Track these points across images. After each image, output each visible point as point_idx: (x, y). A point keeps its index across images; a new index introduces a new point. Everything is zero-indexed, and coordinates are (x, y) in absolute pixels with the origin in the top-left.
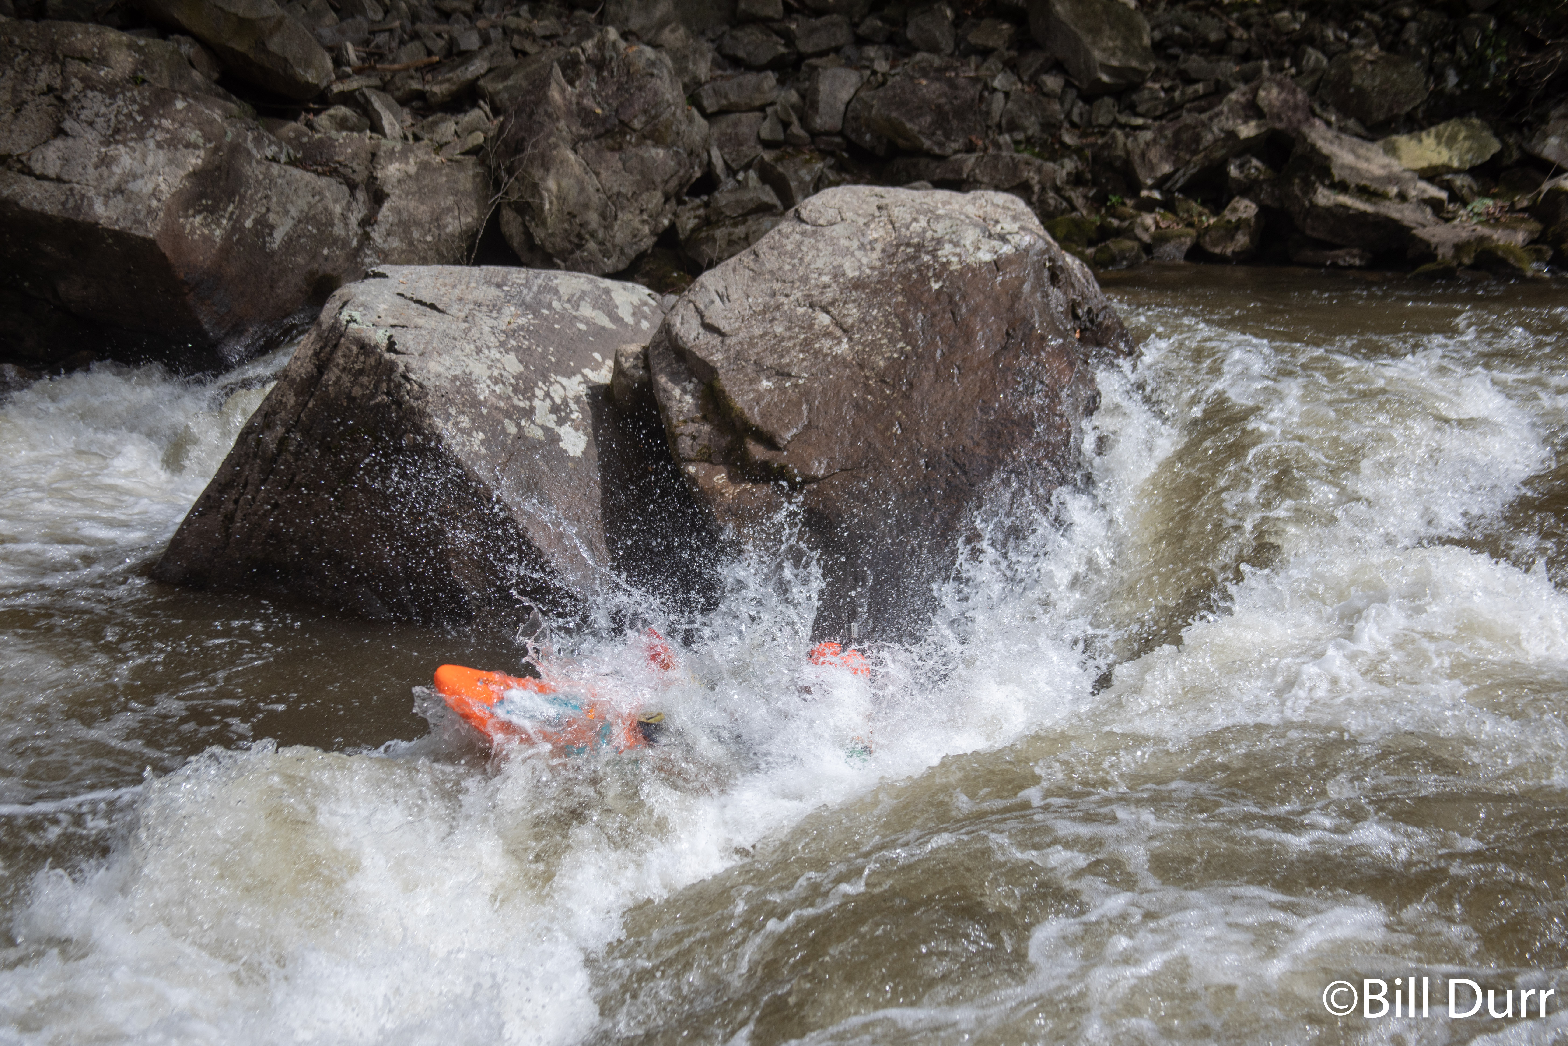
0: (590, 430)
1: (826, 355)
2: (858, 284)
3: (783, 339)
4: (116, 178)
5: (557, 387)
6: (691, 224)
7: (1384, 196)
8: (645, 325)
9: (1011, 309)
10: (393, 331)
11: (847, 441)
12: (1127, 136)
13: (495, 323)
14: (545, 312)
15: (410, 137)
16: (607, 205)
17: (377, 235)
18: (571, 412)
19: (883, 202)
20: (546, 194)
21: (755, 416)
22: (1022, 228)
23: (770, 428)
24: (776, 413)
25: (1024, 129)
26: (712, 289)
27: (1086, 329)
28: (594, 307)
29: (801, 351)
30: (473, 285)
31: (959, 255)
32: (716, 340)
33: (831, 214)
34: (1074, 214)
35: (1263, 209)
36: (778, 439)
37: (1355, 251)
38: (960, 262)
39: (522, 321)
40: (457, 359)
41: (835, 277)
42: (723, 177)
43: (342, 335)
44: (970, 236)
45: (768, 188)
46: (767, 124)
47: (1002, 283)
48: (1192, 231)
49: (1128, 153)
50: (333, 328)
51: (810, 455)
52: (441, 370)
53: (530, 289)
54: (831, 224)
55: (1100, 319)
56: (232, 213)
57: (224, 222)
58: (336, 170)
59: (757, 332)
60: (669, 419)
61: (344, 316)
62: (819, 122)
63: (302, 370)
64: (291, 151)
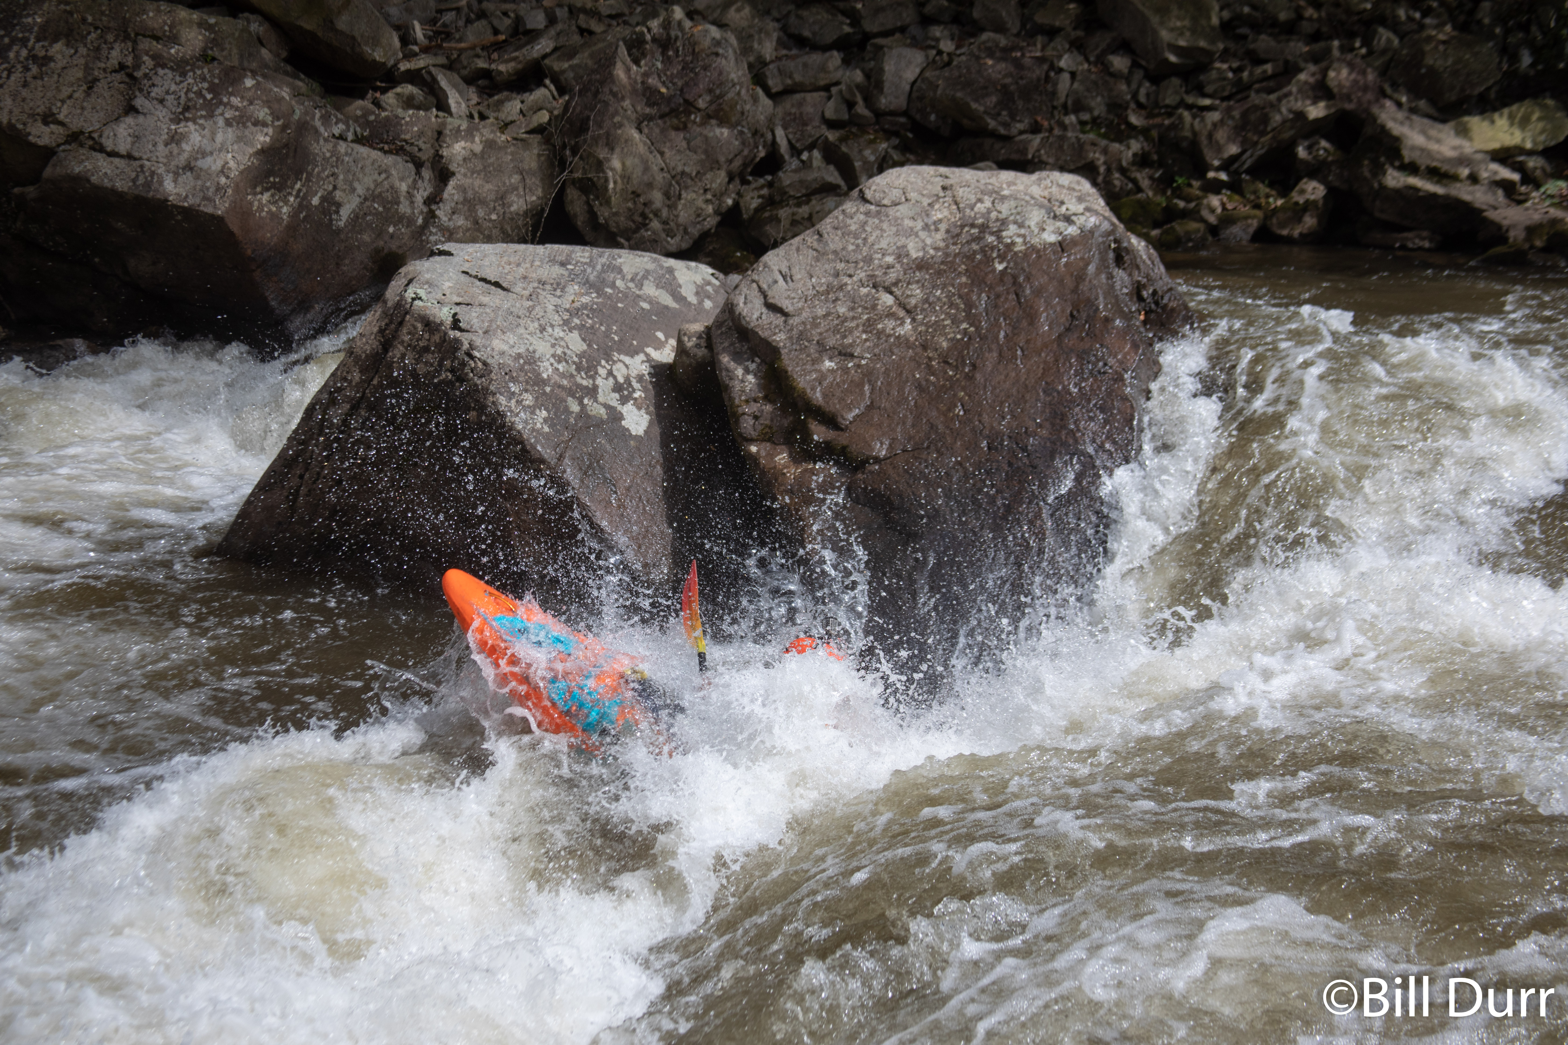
0: (652, 409)
1: (889, 336)
2: (922, 265)
3: (846, 320)
4: (186, 155)
5: (620, 365)
6: (755, 203)
7: (1455, 178)
8: (708, 304)
9: (1075, 290)
10: (457, 309)
11: (909, 422)
12: (1194, 117)
13: (559, 302)
14: (609, 290)
15: (476, 116)
16: (671, 185)
17: (442, 213)
18: (634, 391)
19: (948, 182)
20: (610, 174)
21: (817, 396)
22: (1087, 209)
23: (832, 409)
24: (838, 393)
25: (1090, 110)
26: (775, 268)
27: (1151, 311)
28: (657, 287)
29: (864, 332)
30: (537, 263)
31: (1024, 236)
32: (779, 320)
33: (896, 194)
34: (1140, 196)
35: (1332, 191)
36: (840, 420)
37: (1425, 234)
38: (1025, 243)
39: (585, 299)
40: (521, 337)
41: (899, 257)
42: (787, 157)
43: (407, 313)
44: (1035, 217)
45: (832, 168)
46: (831, 104)
47: (1067, 265)
48: (1259, 213)
49: (1195, 134)
50: (399, 305)
51: (872, 436)
52: (505, 347)
53: (594, 268)
54: (896, 204)
55: (1165, 301)
56: (299, 190)
57: (292, 199)
58: (402, 147)
59: (820, 312)
60: (731, 399)
61: (410, 294)
62: (884, 102)
63: (368, 347)
64: (358, 129)
